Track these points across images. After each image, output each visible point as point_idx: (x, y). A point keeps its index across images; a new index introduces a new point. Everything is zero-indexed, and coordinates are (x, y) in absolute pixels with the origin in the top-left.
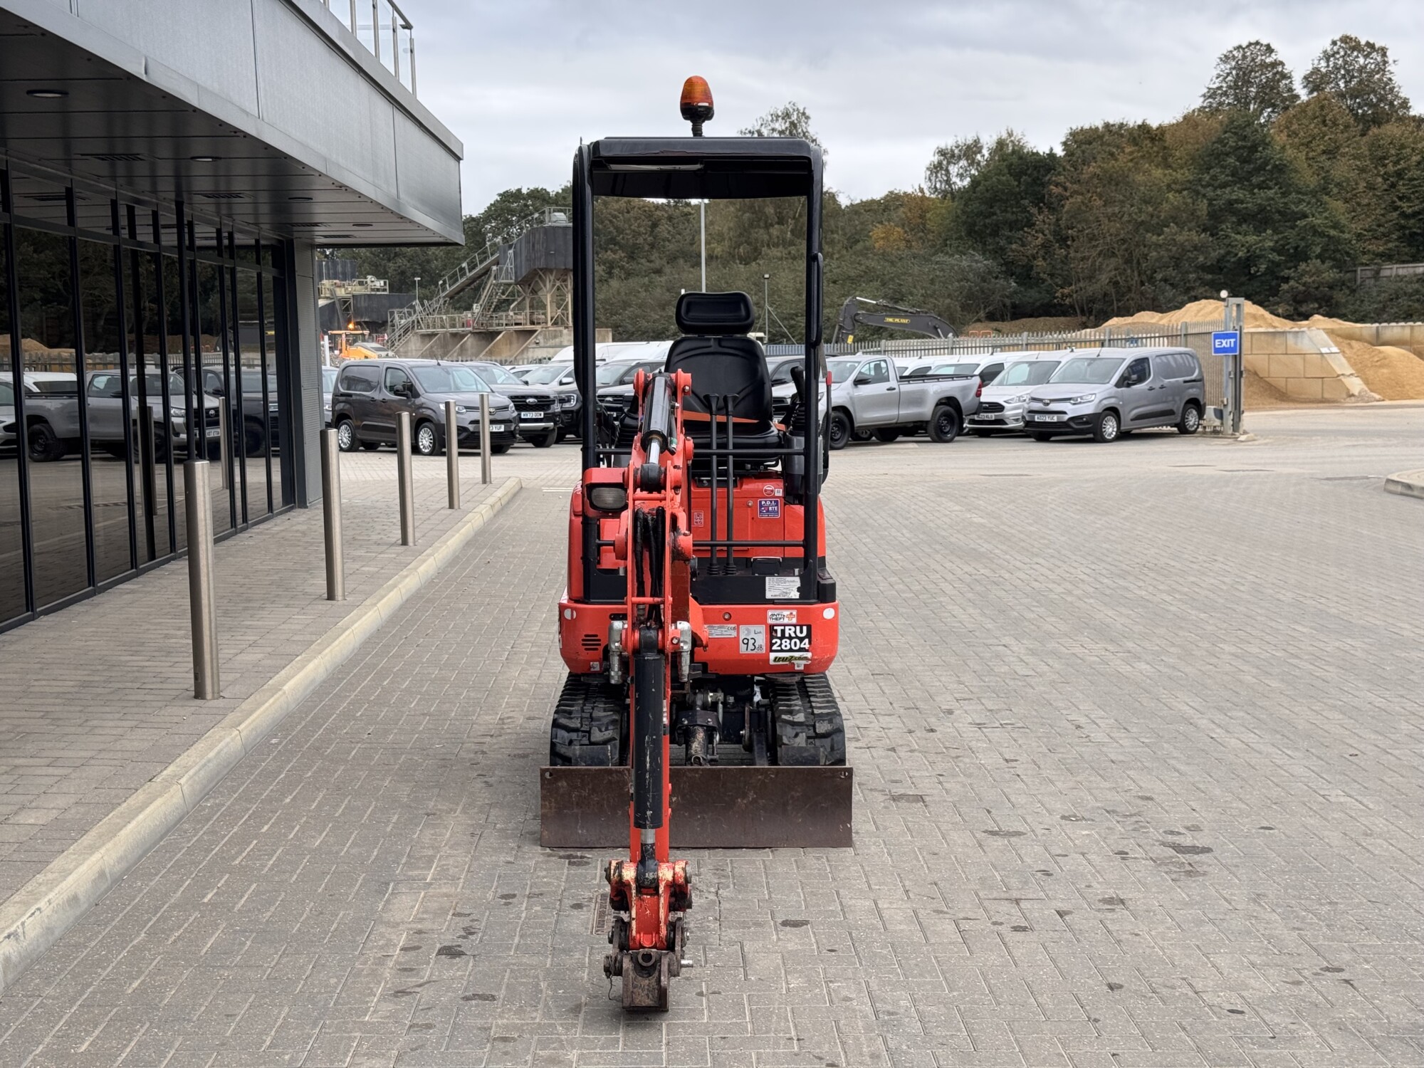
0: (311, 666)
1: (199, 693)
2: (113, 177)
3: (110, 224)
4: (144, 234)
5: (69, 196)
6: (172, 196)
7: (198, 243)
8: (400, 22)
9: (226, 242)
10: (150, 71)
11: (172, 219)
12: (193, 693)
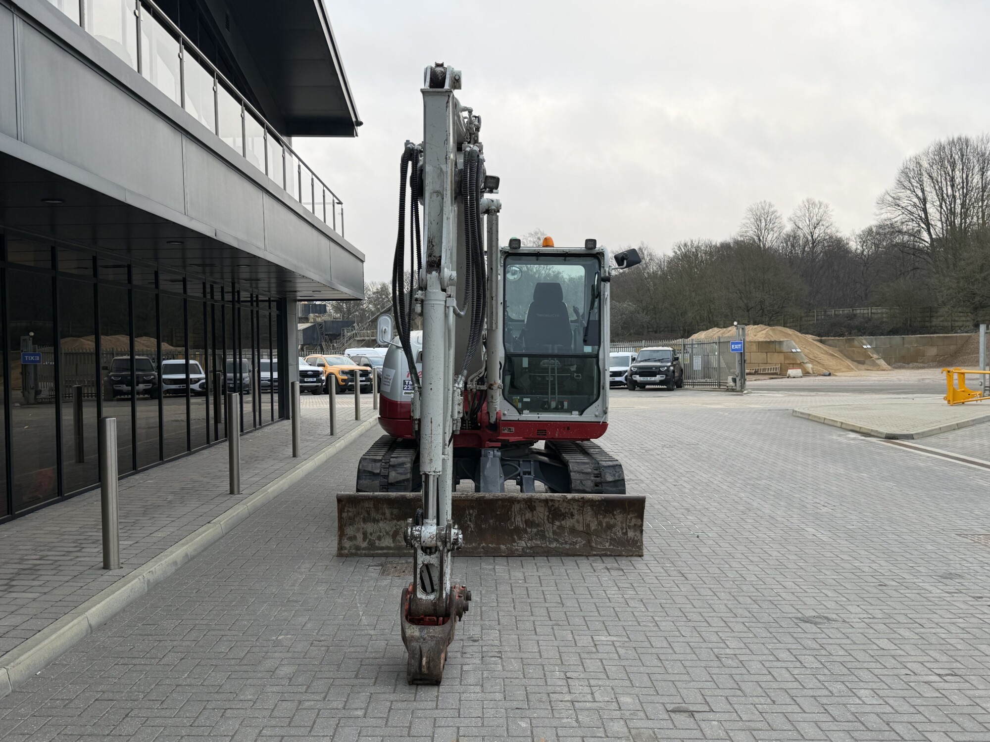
0: (281, 482)
1: (232, 492)
2: (204, 273)
3: (202, 291)
4: (218, 296)
5: (184, 281)
6: (230, 280)
7: (242, 299)
8: (336, 201)
9: (255, 299)
10: (217, 234)
11: (230, 289)
12: (229, 492)
